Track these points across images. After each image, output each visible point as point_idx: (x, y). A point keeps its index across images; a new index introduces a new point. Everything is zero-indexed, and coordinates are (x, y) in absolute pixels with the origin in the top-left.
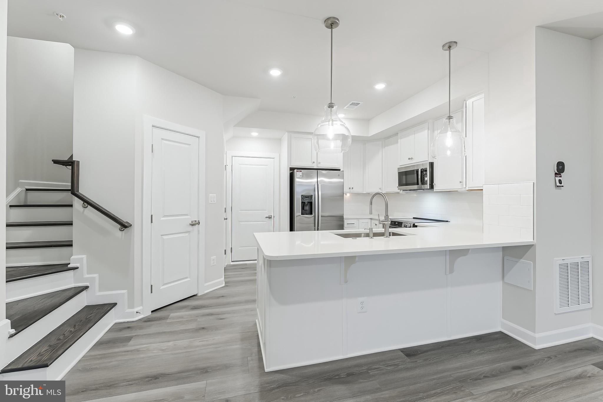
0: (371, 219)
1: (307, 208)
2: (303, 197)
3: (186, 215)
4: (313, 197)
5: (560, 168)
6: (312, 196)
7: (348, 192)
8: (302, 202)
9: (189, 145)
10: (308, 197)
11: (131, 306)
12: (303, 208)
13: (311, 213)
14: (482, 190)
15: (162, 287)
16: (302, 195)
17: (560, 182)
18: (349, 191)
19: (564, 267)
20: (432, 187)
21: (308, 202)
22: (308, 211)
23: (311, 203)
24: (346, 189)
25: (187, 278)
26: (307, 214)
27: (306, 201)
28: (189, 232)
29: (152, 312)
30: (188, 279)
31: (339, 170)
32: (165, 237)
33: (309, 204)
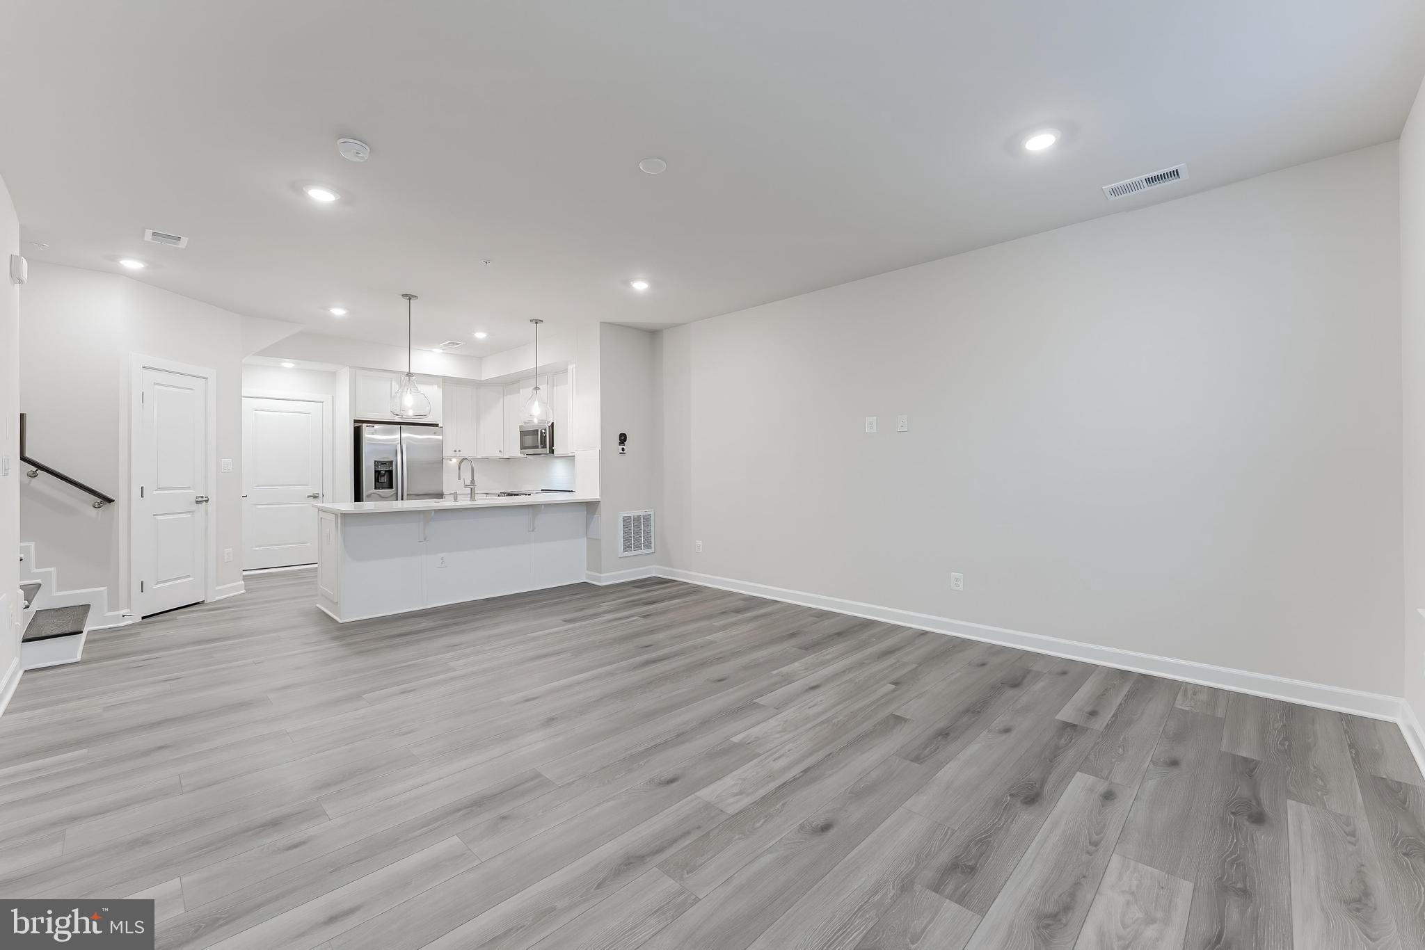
0: (487, 494)
1: (384, 479)
2: (377, 463)
3: (189, 488)
4: (394, 464)
5: (623, 439)
6: (392, 462)
7: (454, 457)
8: (376, 471)
9: (192, 389)
10: (385, 464)
11: (114, 606)
12: (377, 480)
13: (391, 486)
14: (574, 456)
15: (155, 587)
16: (375, 462)
17: (623, 449)
18: (454, 454)
19: (626, 521)
20: (552, 452)
21: (386, 471)
22: (386, 485)
23: (390, 473)
24: (447, 452)
25: (189, 576)
26: (383, 488)
27: (383, 469)
28: (192, 512)
29: (143, 618)
30: (191, 579)
31: (437, 425)
32: (159, 518)
33: (387, 473)
